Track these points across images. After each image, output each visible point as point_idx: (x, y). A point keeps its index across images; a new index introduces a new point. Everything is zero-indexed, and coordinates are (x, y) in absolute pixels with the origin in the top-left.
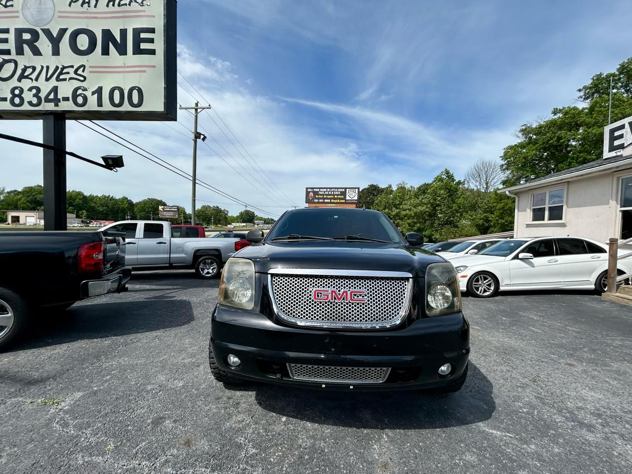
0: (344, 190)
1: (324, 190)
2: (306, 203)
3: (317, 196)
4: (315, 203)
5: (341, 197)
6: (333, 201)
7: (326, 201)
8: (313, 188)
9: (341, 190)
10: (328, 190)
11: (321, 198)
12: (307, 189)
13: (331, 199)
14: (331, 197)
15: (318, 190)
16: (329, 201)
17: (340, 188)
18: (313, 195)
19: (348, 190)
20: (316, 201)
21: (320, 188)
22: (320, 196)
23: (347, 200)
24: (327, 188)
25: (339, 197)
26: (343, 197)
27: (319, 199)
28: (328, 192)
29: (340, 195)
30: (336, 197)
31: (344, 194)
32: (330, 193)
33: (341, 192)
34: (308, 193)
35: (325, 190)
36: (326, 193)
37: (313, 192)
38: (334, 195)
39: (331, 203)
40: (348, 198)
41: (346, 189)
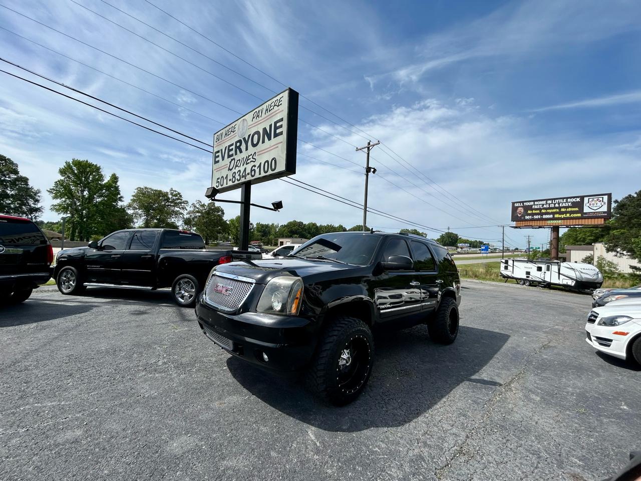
0: (578, 200)
1: (541, 203)
2: (513, 220)
3: (529, 212)
4: (527, 220)
5: (573, 209)
6: (557, 216)
7: (544, 217)
8: (523, 202)
9: (574, 200)
10: (549, 202)
11: (536, 214)
12: (513, 203)
13: (553, 213)
14: (555, 210)
15: (532, 203)
16: (551, 216)
17: (571, 198)
18: (522, 211)
19: (586, 199)
20: (527, 217)
21: (534, 201)
22: (534, 212)
23: (586, 213)
24: (547, 200)
25: (570, 209)
26: (577, 209)
27: (533, 214)
28: (549, 204)
29: (571, 207)
30: (563, 210)
31: (580, 205)
32: (552, 206)
33: (573, 203)
34: (515, 209)
35: (544, 202)
36: (545, 206)
37: (524, 207)
38: (560, 208)
39: (554, 219)
40: (586, 210)
41: (582, 198)
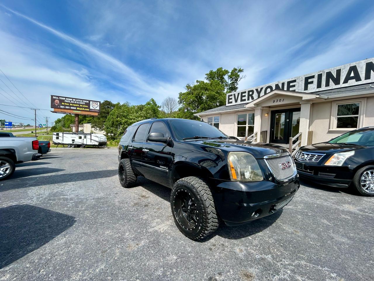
0: (88, 102)
1: (69, 99)
2: (52, 107)
3: (63, 104)
4: (61, 109)
5: (85, 106)
6: (78, 108)
7: (72, 108)
8: (59, 97)
9: (86, 101)
10: (74, 100)
11: (67, 106)
12: (52, 96)
13: (76, 107)
14: (77, 105)
15: (64, 99)
16: (75, 108)
17: (85, 100)
18: (58, 102)
19: (91, 102)
20: (62, 107)
21: (66, 98)
22: (66, 104)
23: (91, 109)
24: (73, 99)
25: (84, 106)
26: (87, 106)
27: (65, 106)
28: (74, 101)
29: (85, 105)
30: (81, 106)
31: (88, 104)
32: (76, 102)
33: (85, 103)
34: (53, 100)
35: (71, 100)
36: (72, 102)
37: (59, 100)
38: (80, 104)
39: (76, 110)
40: (91, 108)
41: (90, 101)
